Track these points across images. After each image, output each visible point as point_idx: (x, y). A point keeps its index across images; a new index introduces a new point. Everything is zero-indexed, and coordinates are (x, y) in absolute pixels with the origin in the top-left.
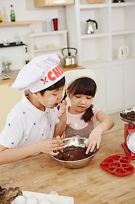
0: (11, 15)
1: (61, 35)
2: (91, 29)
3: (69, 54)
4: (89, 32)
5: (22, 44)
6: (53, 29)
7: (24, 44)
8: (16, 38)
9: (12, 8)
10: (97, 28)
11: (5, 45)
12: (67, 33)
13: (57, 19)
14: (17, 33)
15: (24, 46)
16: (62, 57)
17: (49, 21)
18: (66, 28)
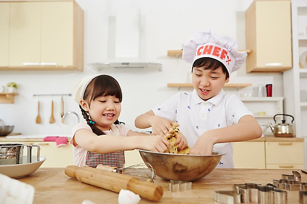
1: (276, 101)
3: (284, 122)
6: (266, 95)
12: (284, 101)
13: (271, 85)
16: (274, 125)
17: (261, 86)
18: (283, 95)
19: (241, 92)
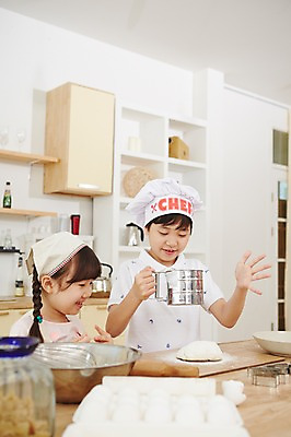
0: (5, 199)
2: (133, 240)
4: (131, 244)
5: (14, 250)
7: (18, 251)
8: (6, 240)
9: (8, 187)
10: (142, 239)
13: (79, 216)
14: (9, 230)
15: (17, 254)
17: (65, 217)
18: (91, 233)
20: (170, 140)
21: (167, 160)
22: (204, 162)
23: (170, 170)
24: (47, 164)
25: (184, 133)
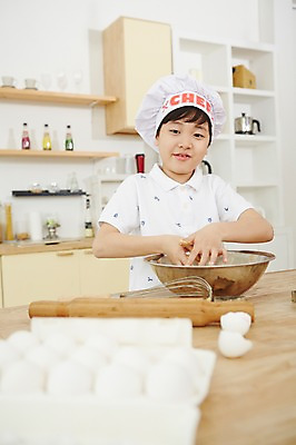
0: (67, 142)
5: (81, 193)
6: (136, 170)
7: (85, 194)
8: (72, 183)
9: (69, 131)
10: (210, 172)
11: (51, 191)
13: (143, 155)
15: (84, 196)
17: (129, 157)
19: (99, 165)
20: (234, 70)
21: (231, 90)
22: (272, 90)
23: (235, 102)
24: (107, 105)
25: (251, 62)
